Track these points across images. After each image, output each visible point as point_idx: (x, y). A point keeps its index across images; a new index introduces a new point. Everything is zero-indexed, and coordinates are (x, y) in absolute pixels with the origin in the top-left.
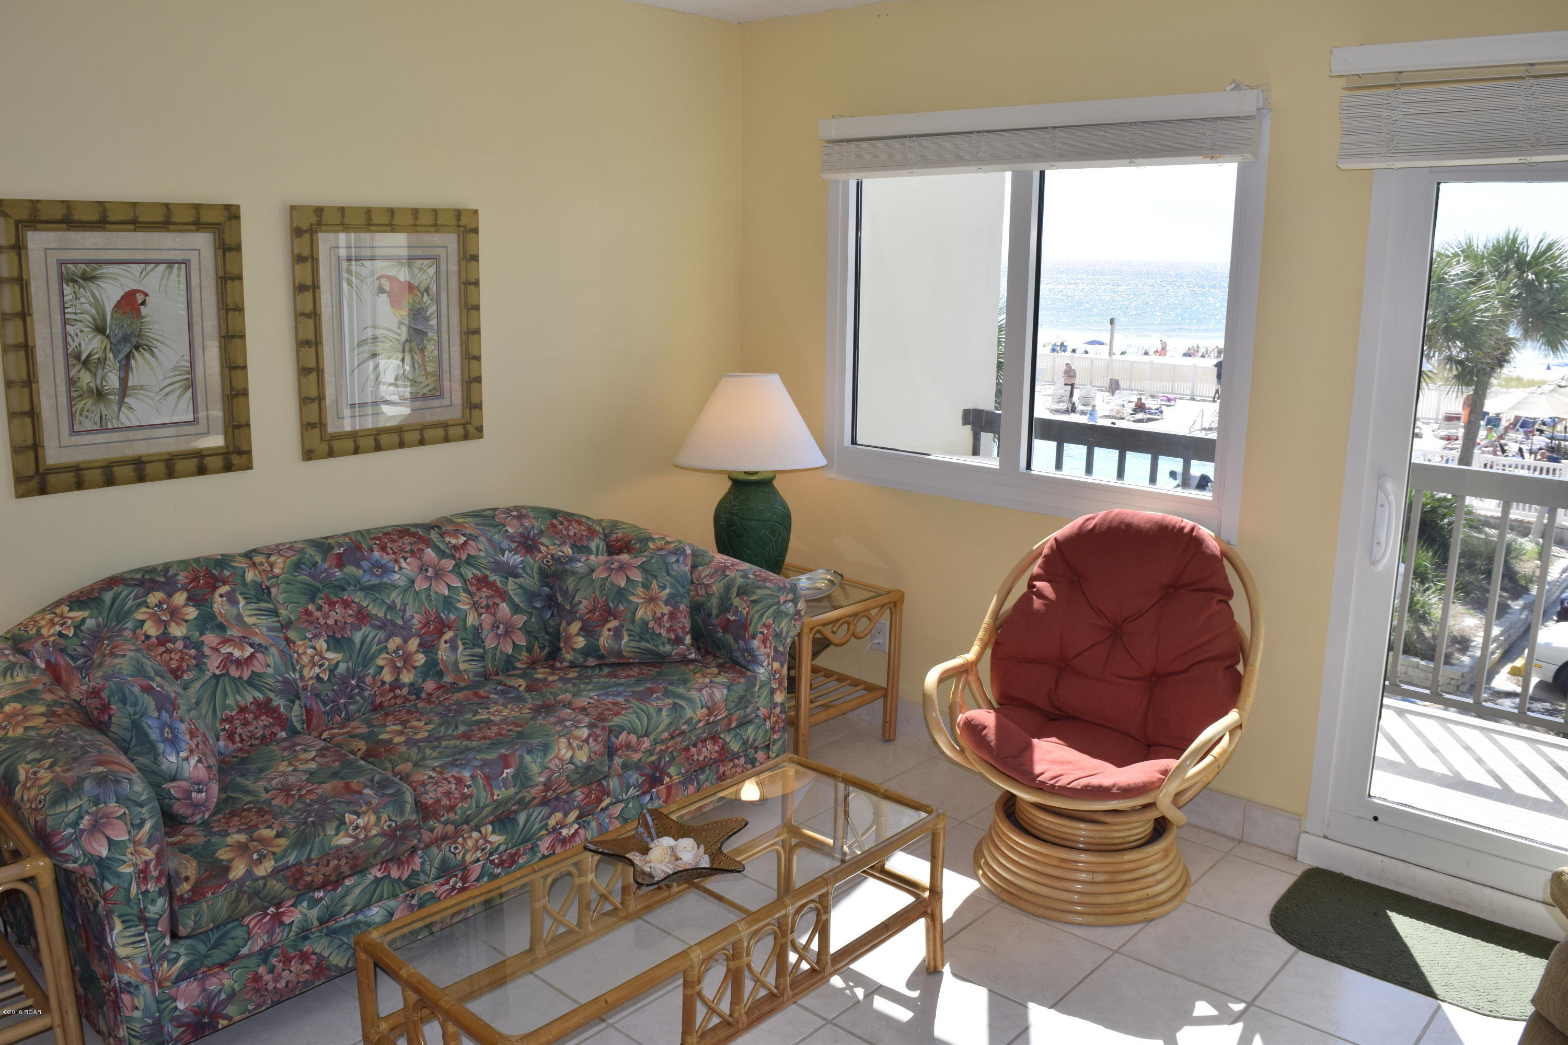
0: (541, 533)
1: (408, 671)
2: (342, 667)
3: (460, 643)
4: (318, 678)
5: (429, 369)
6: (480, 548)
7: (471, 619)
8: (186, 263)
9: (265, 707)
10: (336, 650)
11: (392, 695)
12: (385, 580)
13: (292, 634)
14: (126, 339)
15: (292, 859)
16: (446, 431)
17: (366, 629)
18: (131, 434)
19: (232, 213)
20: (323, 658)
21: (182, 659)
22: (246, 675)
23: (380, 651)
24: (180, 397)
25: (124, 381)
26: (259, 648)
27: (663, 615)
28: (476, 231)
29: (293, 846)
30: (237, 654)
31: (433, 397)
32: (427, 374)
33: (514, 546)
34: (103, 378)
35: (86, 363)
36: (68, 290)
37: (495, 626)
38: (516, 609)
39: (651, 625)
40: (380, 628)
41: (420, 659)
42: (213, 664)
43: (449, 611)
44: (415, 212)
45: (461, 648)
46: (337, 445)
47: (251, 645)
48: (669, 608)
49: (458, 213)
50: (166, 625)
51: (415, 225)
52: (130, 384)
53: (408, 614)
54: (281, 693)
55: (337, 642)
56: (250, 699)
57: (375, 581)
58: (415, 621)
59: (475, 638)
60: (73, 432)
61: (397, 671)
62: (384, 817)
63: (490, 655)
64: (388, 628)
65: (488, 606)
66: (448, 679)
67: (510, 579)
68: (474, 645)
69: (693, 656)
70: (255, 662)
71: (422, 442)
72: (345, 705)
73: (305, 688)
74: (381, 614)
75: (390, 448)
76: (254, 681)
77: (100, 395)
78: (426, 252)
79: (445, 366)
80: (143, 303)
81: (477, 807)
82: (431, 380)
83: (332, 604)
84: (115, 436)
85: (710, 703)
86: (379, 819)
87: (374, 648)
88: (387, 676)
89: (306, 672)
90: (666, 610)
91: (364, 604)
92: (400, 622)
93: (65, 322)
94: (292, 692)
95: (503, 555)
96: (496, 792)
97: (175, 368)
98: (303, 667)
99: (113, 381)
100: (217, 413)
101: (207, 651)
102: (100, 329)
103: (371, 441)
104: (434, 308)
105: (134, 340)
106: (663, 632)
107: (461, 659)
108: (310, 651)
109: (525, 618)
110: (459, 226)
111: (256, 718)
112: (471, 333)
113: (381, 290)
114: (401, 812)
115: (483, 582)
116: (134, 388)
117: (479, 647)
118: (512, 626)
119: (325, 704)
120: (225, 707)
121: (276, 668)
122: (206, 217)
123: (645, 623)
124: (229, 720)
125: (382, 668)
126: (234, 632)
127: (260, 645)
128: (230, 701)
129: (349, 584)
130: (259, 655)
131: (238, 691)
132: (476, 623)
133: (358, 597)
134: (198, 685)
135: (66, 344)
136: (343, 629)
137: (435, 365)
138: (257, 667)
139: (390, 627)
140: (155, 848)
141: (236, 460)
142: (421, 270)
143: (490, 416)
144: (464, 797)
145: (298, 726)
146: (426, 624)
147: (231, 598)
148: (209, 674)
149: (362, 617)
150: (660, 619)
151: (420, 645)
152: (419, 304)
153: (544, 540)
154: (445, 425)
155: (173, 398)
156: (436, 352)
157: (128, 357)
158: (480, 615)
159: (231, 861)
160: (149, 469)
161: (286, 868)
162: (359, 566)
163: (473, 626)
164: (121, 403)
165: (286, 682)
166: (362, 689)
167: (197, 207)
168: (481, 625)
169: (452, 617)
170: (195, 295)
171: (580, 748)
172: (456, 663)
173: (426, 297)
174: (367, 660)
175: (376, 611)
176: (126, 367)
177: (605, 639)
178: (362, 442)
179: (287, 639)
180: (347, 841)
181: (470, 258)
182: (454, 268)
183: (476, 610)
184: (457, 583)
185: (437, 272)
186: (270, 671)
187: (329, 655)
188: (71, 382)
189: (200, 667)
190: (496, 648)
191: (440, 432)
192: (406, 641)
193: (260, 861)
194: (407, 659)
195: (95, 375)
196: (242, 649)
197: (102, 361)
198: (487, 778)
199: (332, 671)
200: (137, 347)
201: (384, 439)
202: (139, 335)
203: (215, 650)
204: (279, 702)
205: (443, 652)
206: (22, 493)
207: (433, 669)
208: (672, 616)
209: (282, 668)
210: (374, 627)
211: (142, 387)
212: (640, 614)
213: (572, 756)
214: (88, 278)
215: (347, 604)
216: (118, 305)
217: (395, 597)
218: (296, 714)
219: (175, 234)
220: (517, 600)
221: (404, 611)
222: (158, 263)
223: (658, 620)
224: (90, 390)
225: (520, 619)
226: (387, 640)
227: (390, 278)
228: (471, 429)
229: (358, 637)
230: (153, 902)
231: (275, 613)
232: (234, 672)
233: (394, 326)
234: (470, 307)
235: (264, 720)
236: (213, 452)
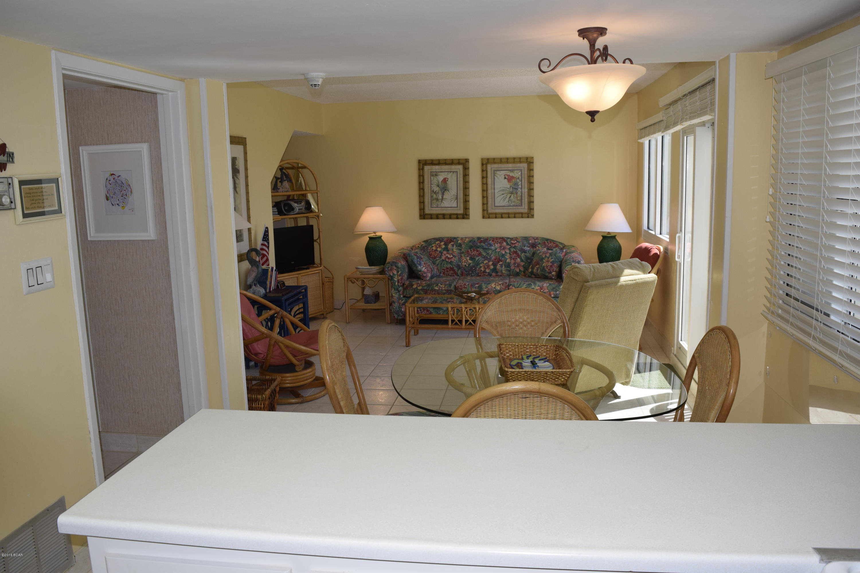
0: (539, 244)
1: (488, 269)
2: (472, 264)
3: (504, 266)
4: (465, 265)
5: (518, 199)
6: (519, 245)
7: (508, 261)
8: (457, 172)
9: (452, 269)
10: (471, 260)
11: (483, 274)
12: (490, 248)
13: (462, 255)
14: (443, 188)
15: (425, 288)
16: (522, 215)
17: (480, 257)
18: (443, 209)
19: (467, 161)
20: (467, 261)
21: (437, 255)
22: (449, 261)
23: (482, 263)
24: (454, 201)
25: (442, 197)
26: (454, 256)
27: (549, 265)
28: (533, 163)
29: (426, 286)
30: (449, 256)
31: (519, 206)
32: (518, 200)
33: (529, 245)
34: (438, 196)
35: (435, 193)
36: (432, 178)
37: (515, 264)
38: (522, 261)
39: (545, 267)
40: (483, 258)
41: (492, 267)
42: (443, 258)
43: (503, 257)
44: (514, 158)
45: (504, 267)
46: (491, 216)
47: (453, 255)
48: (551, 264)
49: (527, 158)
50: (437, 248)
51: (514, 162)
52: (444, 197)
53: (492, 256)
54: (457, 267)
55: (472, 259)
56: (449, 266)
57: (487, 247)
58: (493, 258)
59: (508, 265)
60: (431, 207)
61: (486, 269)
62: (446, 286)
63: (512, 271)
64: (485, 258)
65: (514, 258)
66: (499, 274)
67: (523, 253)
68: (508, 267)
69: (554, 278)
70: (452, 259)
71: (515, 217)
72: (471, 273)
73: (462, 267)
74: (485, 255)
75: (506, 218)
76: (451, 263)
77: (437, 200)
78: (518, 169)
79: (523, 198)
80: (447, 181)
81: (468, 290)
82: (519, 201)
83: (474, 250)
84: (440, 209)
85: (541, 286)
86: (445, 287)
87: (480, 262)
88: (482, 269)
89: (463, 263)
90: (550, 264)
91: (482, 252)
92: (489, 257)
93: (431, 184)
94: (459, 267)
95: (524, 247)
96: (473, 289)
97: (453, 195)
98: (463, 262)
99: (440, 197)
100: (462, 205)
101: (443, 254)
102: (438, 186)
103: (500, 216)
104: (520, 183)
105: (445, 188)
106: (547, 270)
107: (503, 270)
108: (465, 259)
109: (524, 263)
110: (527, 162)
111: (450, 271)
112: (531, 189)
113: (505, 178)
114: (450, 287)
115: (515, 252)
116: (444, 199)
117: (509, 268)
118: (520, 265)
119: (466, 272)
120: (443, 267)
121: (456, 261)
122: (461, 162)
123: (544, 267)
124: (444, 270)
125: (481, 267)
126: (450, 252)
127: (455, 256)
128: (445, 266)
129: (480, 247)
130: (453, 258)
131: (447, 264)
132: (509, 262)
133: (481, 250)
134: (439, 261)
135: (431, 189)
136: (474, 256)
137: (520, 198)
138: (452, 260)
139: (486, 258)
140: (401, 277)
141: (465, 216)
142: (516, 173)
143: (536, 212)
144: (465, 288)
145: (460, 275)
146: (495, 259)
147: (453, 245)
148: (442, 259)
149: (480, 254)
150: (548, 266)
151: (492, 264)
152: (516, 182)
153: (539, 246)
154: (522, 213)
155: (453, 201)
156: (521, 194)
157: (444, 192)
158: (511, 260)
159: (414, 284)
160: (446, 216)
161: (424, 289)
162: (485, 243)
163: (508, 262)
164: (442, 202)
165: (458, 265)
166: (476, 271)
167: (459, 160)
168: (510, 262)
169: (503, 259)
170: (458, 179)
171: (498, 286)
172: (502, 270)
173: (518, 180)
174: (478, 264)
175: (484, 254)
176: (443, 194)
177: (535, 270)
178: (497, 216)
179: (461, 256)
180: (437, 289)
181: (530, 170)
182: (526, 172)
183: (510, 259)
184: (508, 251)
185: (521, 174)
186: (455, 261)
187: (470, 261)
188: (432, 197)
189: (440, 257)
190: (514, 269)
191: (520, 215)
192: (489, 262)
193: (419, 286)
194: (488, 266)
195: (436, 195)
196: (450, 255)
197: (438, 193)
198: (472, 285)
199: (469, 265)
200: (446, 190)
201: (504, 216)
202: (446, 188)
203: (445, 255)
204: (456, 269)
205: (498, 267)
206: (421, 219)
207: (495, 270)
208: (551, 266)
209: (458, 261)
210: (482, 257)
211: (446, 199)
212: (544, 265)
213: (495, 287)
214: (436, 175)
215: (477, 251)
216: (442, 181)
217: (490, 252)
218: (459, 272)
219: (454, 166)
220: (523, 258)
221: (491, 255)
222: (451, 172)
223: (547, 267)
224: (435, 199)
225: (522, 264)
226: (484, 261)
227: (508, 175)
228: (530, 215)
229: (477, 259)
230: (400, 287)
231: (461, 250)
232: (447, 260)
233: (509, 186)
234: (531, 183)
235: (452, 272)
236: (460, 214)
